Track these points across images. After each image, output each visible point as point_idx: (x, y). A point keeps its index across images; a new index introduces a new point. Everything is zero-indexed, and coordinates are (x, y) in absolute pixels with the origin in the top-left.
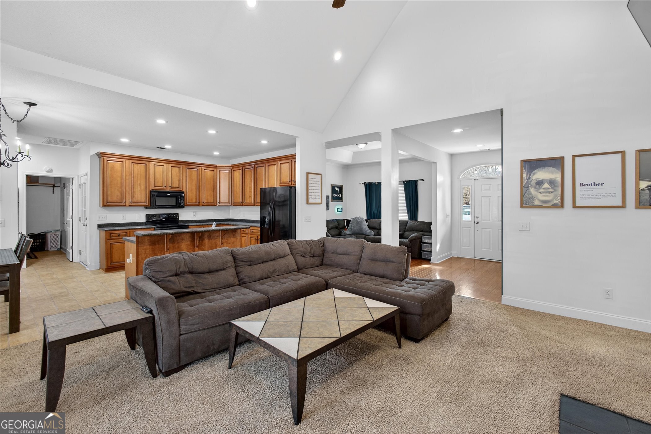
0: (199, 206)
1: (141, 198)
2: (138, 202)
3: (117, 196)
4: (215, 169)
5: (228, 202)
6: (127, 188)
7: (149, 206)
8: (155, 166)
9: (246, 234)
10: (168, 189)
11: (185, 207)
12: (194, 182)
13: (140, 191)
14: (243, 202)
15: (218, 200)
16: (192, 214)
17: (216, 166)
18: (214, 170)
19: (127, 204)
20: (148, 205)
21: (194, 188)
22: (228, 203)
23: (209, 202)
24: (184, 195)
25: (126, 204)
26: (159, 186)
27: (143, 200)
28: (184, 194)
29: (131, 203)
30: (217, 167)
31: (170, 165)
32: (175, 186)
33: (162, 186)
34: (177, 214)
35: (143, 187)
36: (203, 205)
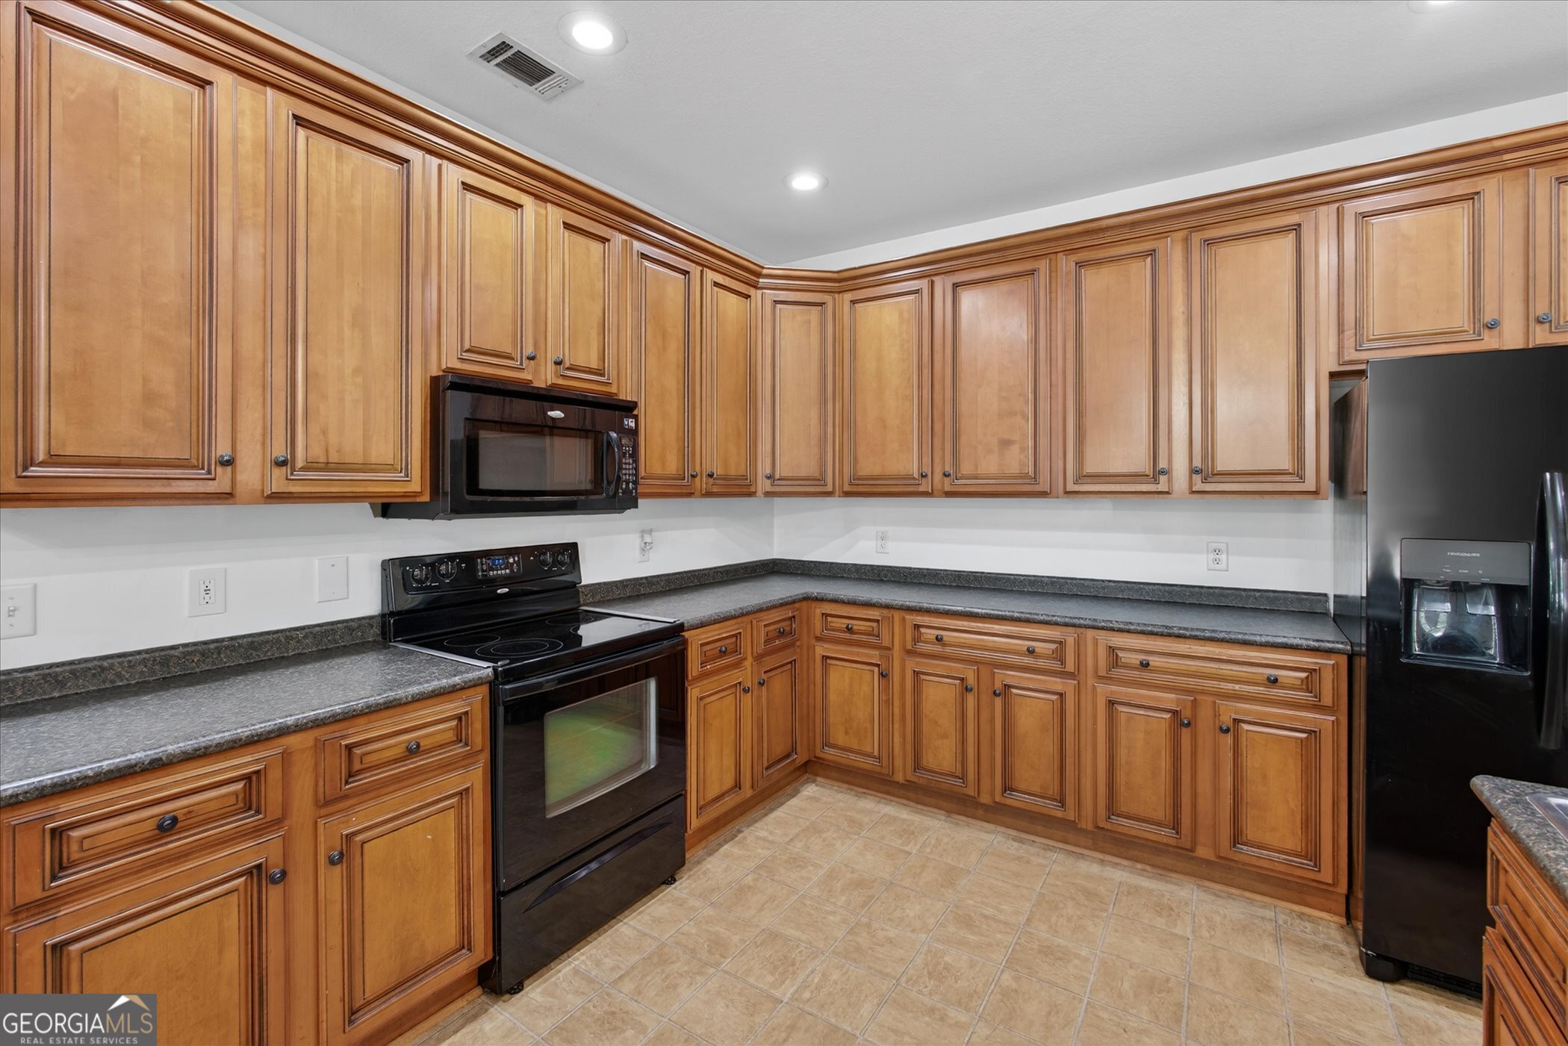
0: (690, 495)
1: (366, 438)
2: (342, 467)
3: (150, 398)
4: (752, 292)
5: (817, 475)
6: (251, 336)
7: (426, 498)
8: (469, 195)
9: (1071, 675)
10: (544, 377)
11: (640, 501)
12: (674, 353)
13: (357, 371)
14: (946, 475)
15: (764, 467)
16: (634, 540)
17: (759, 275)
18: (748, 297)
19: (250, 473)
20: (416, 494)
21: (671, 382)
22: (820, 480)
23: (733, 472)
24: (633, 425)
25: (241, 477)
26: (488, 346)
27: (383, 450)
28: (636, 417)
29: (279, 473)
30: (761, 280)
31: (555, 215)
32: (581, 362)
33: (508, 348)
34: (571, 550)
35: (383, 342)
36: (709, 494)
